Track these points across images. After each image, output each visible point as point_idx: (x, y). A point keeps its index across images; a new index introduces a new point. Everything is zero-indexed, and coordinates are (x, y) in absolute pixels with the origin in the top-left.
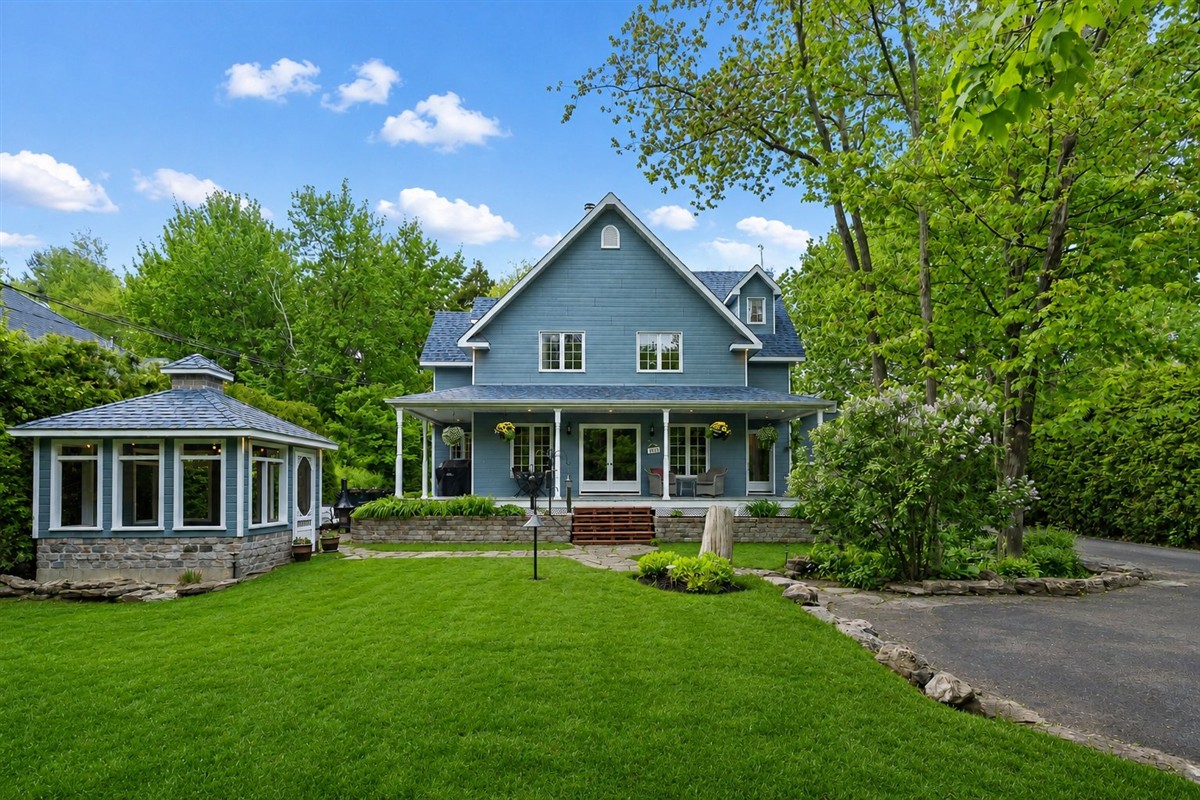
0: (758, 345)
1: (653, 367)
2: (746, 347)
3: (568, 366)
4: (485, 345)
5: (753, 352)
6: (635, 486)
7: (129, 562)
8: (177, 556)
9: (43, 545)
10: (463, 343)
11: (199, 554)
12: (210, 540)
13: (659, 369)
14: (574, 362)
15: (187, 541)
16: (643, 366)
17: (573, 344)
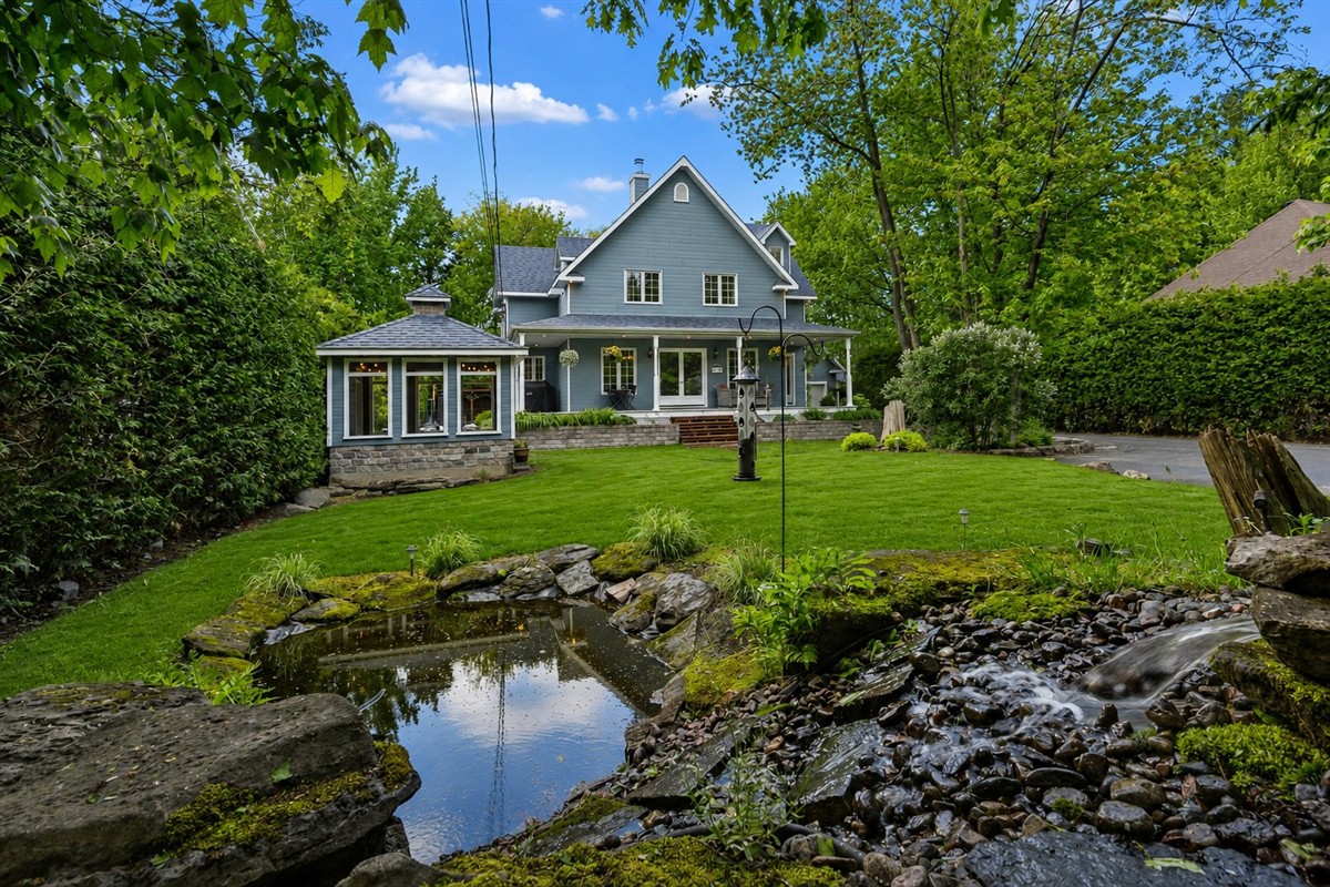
0: (795, 286)
1: (715, 301)
2: (786, 287)
3: (647, 299)
4: (582, 279)
5: (790, 292)
6: (703, 399)
7: (416, 465)
8: (459, 457)
9: (337, 453)
10: (563, 277)
11: (478, 455)
12: (488, 443)
13: (720, 303)
14: (652, 294)
15: (468, 444)
16: (708, 301)
17: (652, 278)
